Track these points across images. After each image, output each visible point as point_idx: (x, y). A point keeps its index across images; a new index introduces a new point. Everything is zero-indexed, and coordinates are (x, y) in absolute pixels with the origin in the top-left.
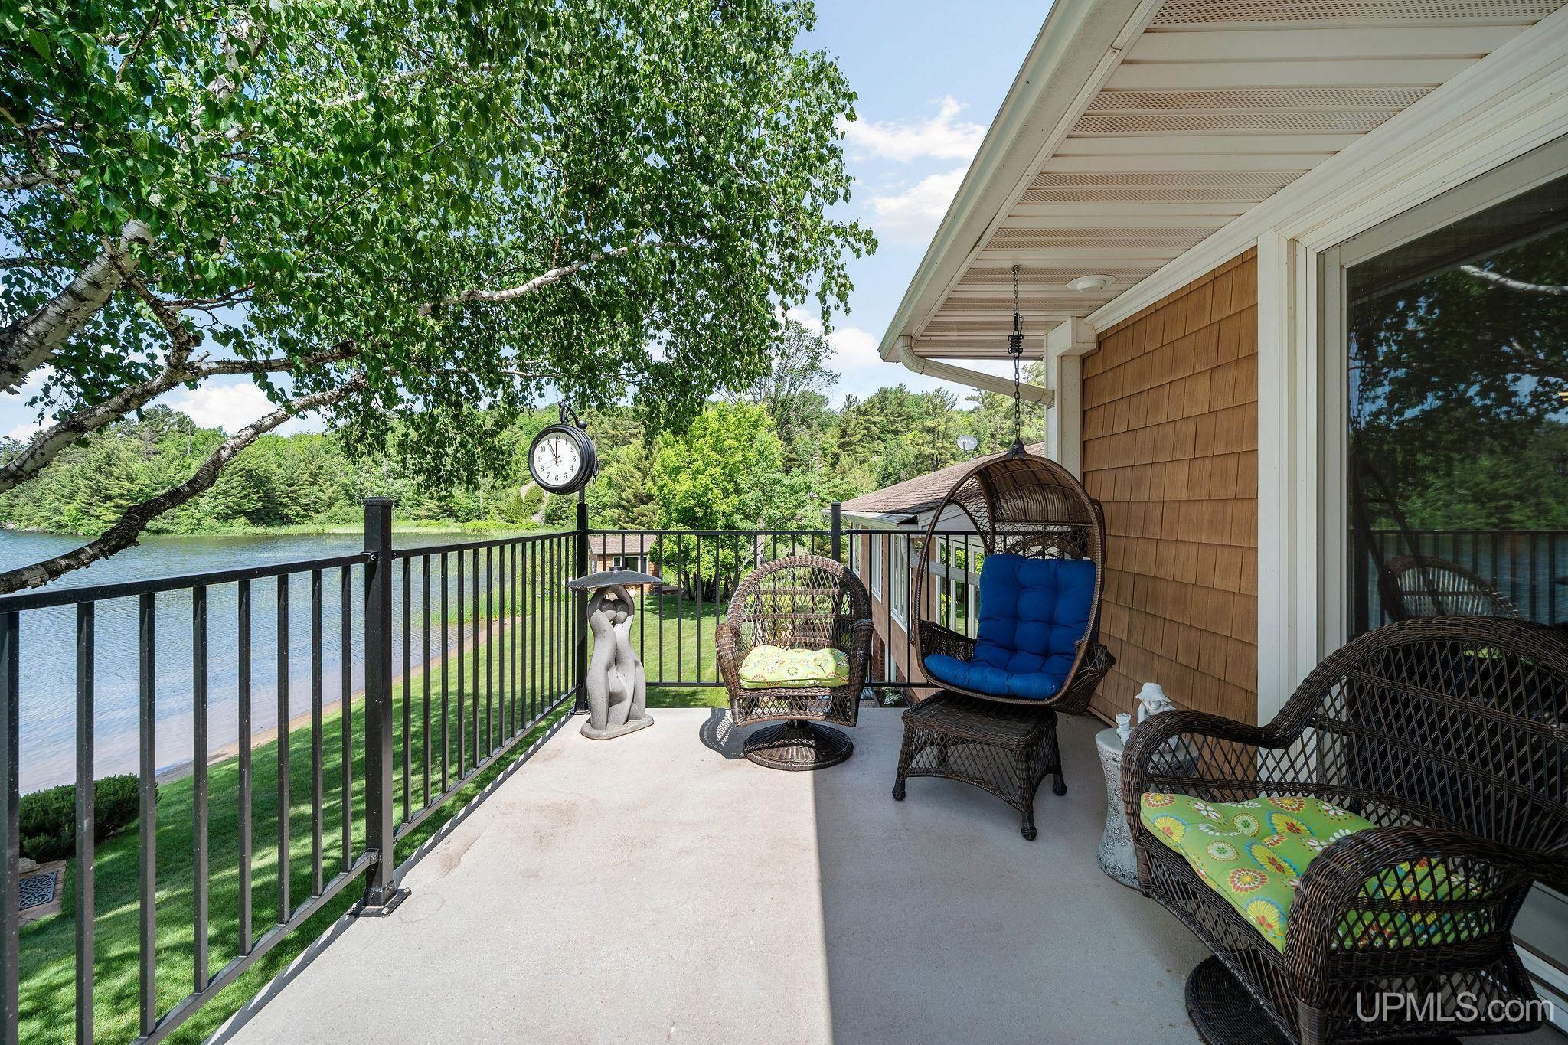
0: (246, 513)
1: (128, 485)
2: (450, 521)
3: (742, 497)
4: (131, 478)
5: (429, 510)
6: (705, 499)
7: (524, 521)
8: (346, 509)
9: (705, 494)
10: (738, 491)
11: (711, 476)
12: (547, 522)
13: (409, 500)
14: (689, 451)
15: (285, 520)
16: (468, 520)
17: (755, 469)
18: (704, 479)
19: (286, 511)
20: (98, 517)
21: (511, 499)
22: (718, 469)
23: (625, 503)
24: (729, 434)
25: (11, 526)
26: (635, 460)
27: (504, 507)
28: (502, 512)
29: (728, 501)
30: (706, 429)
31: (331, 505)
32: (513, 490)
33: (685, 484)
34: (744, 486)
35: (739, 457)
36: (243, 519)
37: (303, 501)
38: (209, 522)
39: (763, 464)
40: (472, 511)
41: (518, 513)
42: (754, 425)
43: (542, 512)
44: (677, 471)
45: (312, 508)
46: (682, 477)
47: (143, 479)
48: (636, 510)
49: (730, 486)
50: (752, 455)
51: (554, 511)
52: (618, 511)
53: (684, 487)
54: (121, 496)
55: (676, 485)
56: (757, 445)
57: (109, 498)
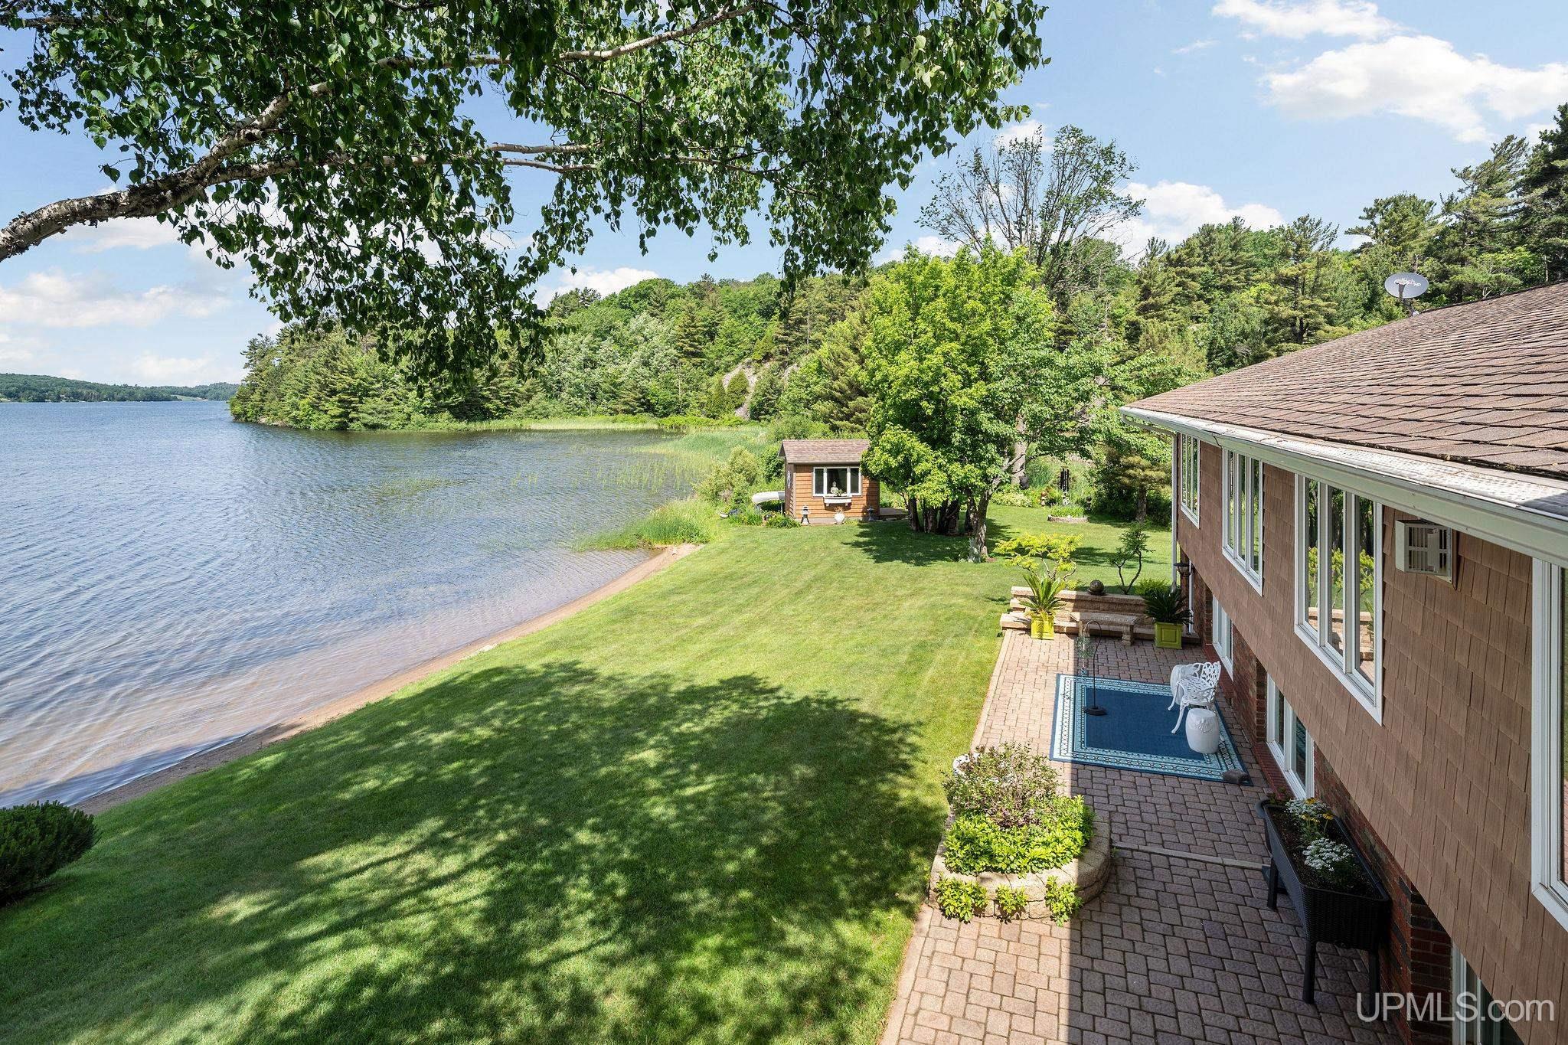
0: (449, 408)
1: (349, 379)
2: (646, 416)
3: (991, 386)
4: (352, 372)
5: (626, 403)
6: (935, 389)
7: (726, 417)
8: (544, 403)
9: (935, 381)
10: (985, 376)
11: (945, 354)
12: (752, 418)
13: (605, 392)
14: (913, 320)
15: (486, 415)
16: (666, 415)
17: (1011, 345)
18: (934, 360)
19: (487, 405)
20: (326, 412)
21: (712, 390)
22: (955, 345)
23: (838, 394)
24: (972, 293)
25: (263, 420)
26: (850, 337)
27: (704, 399)
28: (702, 405)
29: (970, 391)
30: (937, 288)
31: (529, 398)
32: (715, 379)
33: (906, 364)
34: (993, 368)
35: (986, 326)
36: (447, 414)
37: (502, 394)
38: (417, 417)
39: (1024, 336)
40: (671, 404)
41: (720, 407)
42: (1010, 280)
43: (746, 406)
44: (898, 346)
45: (512, 401)
46: (903, 356)
47: (361, 373)
48: (851, 404)
49: (974, 371)
50: (1007, 325)
51: (761, 404)
52: (830, 404)
53: (905, 371)
54: (344, 390)
55: (893, 368)
56: (1014, 308)
57: (334, 392)
